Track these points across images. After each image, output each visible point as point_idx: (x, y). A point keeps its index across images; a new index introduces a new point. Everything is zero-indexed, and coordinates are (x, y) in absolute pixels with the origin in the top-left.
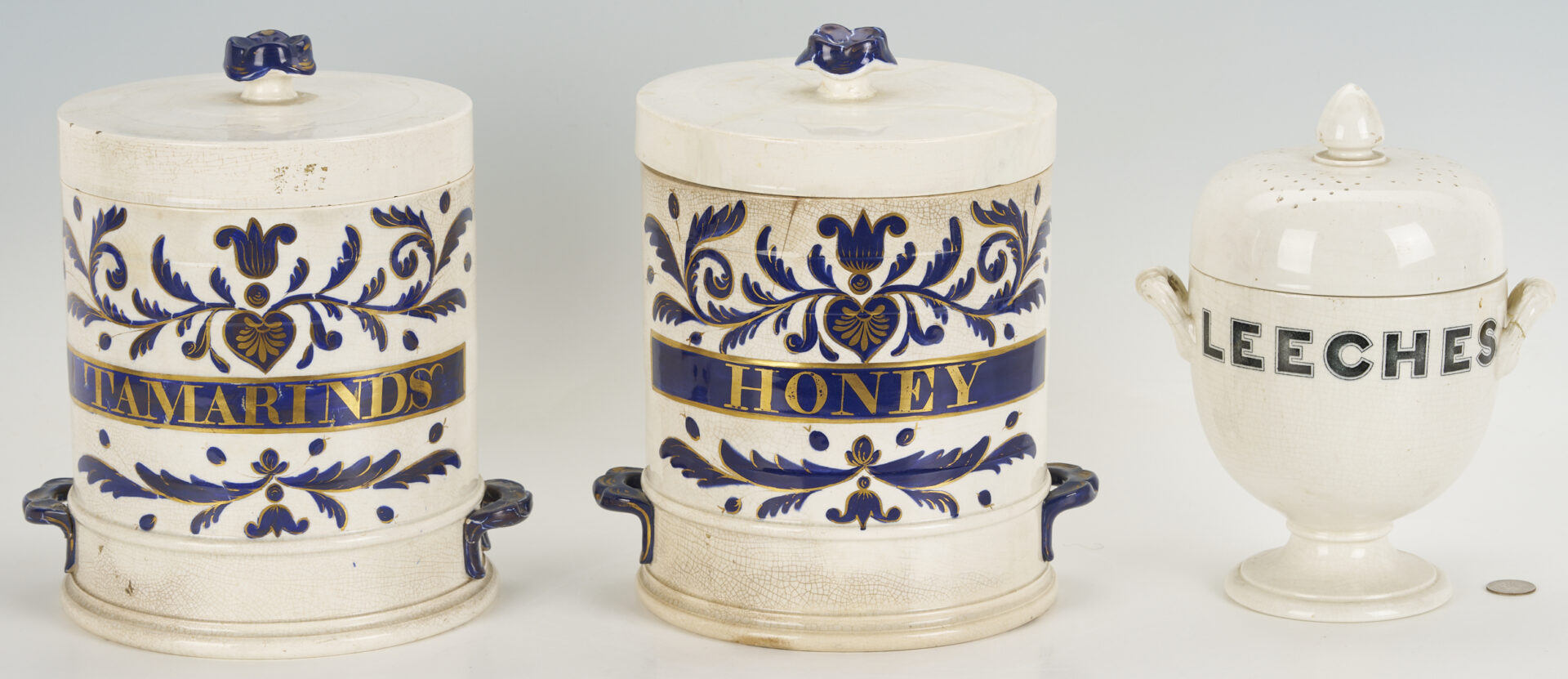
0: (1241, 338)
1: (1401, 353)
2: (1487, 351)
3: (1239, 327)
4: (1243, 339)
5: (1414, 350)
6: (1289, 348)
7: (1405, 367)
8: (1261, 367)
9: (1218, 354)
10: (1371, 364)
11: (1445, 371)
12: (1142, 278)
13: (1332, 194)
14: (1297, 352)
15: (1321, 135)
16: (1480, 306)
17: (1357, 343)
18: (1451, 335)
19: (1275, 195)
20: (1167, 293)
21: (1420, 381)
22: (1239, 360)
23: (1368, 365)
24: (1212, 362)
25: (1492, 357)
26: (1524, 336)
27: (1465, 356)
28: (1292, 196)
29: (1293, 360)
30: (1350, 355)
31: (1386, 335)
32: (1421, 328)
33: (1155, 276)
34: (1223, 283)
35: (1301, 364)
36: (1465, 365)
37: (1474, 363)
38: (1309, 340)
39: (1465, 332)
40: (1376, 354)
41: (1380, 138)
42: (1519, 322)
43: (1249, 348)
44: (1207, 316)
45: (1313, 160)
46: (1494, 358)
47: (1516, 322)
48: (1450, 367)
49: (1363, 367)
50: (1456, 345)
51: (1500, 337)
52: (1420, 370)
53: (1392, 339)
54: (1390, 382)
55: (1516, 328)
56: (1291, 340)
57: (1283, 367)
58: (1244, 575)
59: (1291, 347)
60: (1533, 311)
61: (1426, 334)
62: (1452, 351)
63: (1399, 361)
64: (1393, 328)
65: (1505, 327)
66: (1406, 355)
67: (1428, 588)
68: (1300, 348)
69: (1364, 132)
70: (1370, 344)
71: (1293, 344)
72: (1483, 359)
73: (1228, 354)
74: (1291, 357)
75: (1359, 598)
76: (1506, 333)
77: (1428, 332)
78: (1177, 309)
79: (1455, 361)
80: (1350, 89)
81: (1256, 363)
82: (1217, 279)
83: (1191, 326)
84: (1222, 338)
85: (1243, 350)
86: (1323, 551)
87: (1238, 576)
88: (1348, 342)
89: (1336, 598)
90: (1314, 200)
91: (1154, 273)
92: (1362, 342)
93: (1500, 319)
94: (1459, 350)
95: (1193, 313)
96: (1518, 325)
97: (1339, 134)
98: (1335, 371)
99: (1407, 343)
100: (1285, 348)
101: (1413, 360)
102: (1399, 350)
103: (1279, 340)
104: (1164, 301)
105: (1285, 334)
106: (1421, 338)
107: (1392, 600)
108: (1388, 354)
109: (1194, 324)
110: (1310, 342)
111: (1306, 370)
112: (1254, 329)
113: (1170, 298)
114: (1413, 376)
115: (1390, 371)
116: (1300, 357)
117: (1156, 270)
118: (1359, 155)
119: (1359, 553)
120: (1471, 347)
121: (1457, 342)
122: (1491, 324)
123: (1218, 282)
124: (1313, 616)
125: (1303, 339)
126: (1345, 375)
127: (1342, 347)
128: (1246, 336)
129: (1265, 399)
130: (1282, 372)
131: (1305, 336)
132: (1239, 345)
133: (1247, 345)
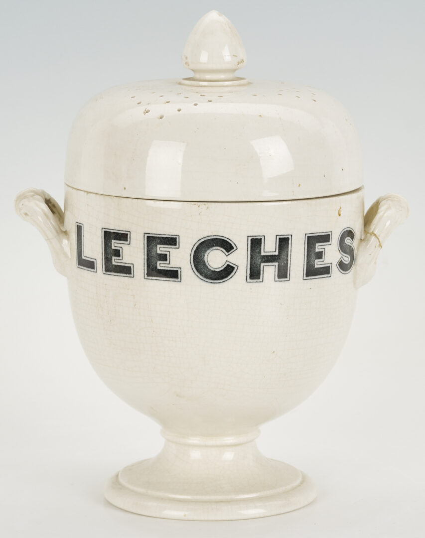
0: (111, 246)
1: (264, 256)
2: (347, 259)
3: (109, 236)
4: (113, 247)
5: (277, 253)
6: (157, 254)
7: (269, 271)
8: (130, 274)
9: (90, 265)
10: (236, 268)
11: (307, 276)
12: (21, 198)
13: (196, 105)
14: (164, 257)
15: (186, 58)
16: (340, 215)
17: (222, 247)
18: (313, 240)
19: (142, 109)
20: (43, 210)
21: (283, 285)
22: (110, 268)
23: (233, 268)
24: (86, 273)
25: (351, 266)
26: (380, 246)
27: (325, 262)
28: (157, 109)
29: (161, 265)
30: (215, 259)
31: (250, 238)
32: (284, 232)
33: (32, 196)
34: (94, 195)
35: (169, 269)
36: (326, 271)
37: (335, 269)
38: (175, 245)
39: (325, 238)
40: (241, 258)
41: (242, 61)
42: (375, 233)
43: (119, 256)
44: (79, 229)
45: (180, 84)
46: (353, 267)
47: (373, 233)
48: (311, 272)
49: (227, 271)
50: (317, 250)
51: (359, 245)
52: (283, 274)
53: (256, 243)
54: (255, 285)
55: (373, 238)
56: (159, 246)
57: (152, 271)
58: (121, 480)
59: (159, 252)
60: (388, 223)
61: (288, 238)
62: (313, 256)
63: (262, 264)
64: (256, 233)
65: (363, 238)
66: (270, 259)
67: (294, 489)
68: (168, 253)
69: (227, 58)
70: (235, 248)
71: (161, 249)
72: (343, 267)
73: (100, 264)
74: (159, 262)
75: (229, 497)
76: (364, 244)
77: (290, 237)
78: (53, 225)
79: (316, 266)
80: (214, 16)
81: (126, 270)
82: (88, 192)
83: (65, 242)
84: (94, 249)
85: (114, 258)
86: (196, 454)
87: (116, 483)
88: (213, 246)
89: (207, 498)
90: (179, 111)
91: (32, 194)
92: (227, 246)
93: (358, 229)
94: (320, 255)
95: (68, 230)
96: (375, 235)
97: (204, 58)
98: (201, 274)
99: (270, 247)
100: (153, 253)
101: (276, 264)
102: (263, 254)
103: (148, 246)
104: (40, 218)
105: (152, 240)
106: (284, 242)
107: (260, 499)
108: (252, 258)
109: (68, 239)
110: (177, 246)
111: (173, 274)
112: (123, 237)
113: (45, 214)
114: (277, 279)
115: (255, 274)
116: (168, 262)
117: (32, 191)
118: (222, 76)
119: (229, 455)
120: (332, 254)
121: (318, 247)
122: (350, 234)
123: (89, 194)
124: (185, 516)
125: (170, 244)
126: (211, 279)
127: (208, 251)
128: (115, 244)
129: (135, 305)
130: (150, 278)
131: (172, 241)
132: (110, 253)
133: (117, 253)
